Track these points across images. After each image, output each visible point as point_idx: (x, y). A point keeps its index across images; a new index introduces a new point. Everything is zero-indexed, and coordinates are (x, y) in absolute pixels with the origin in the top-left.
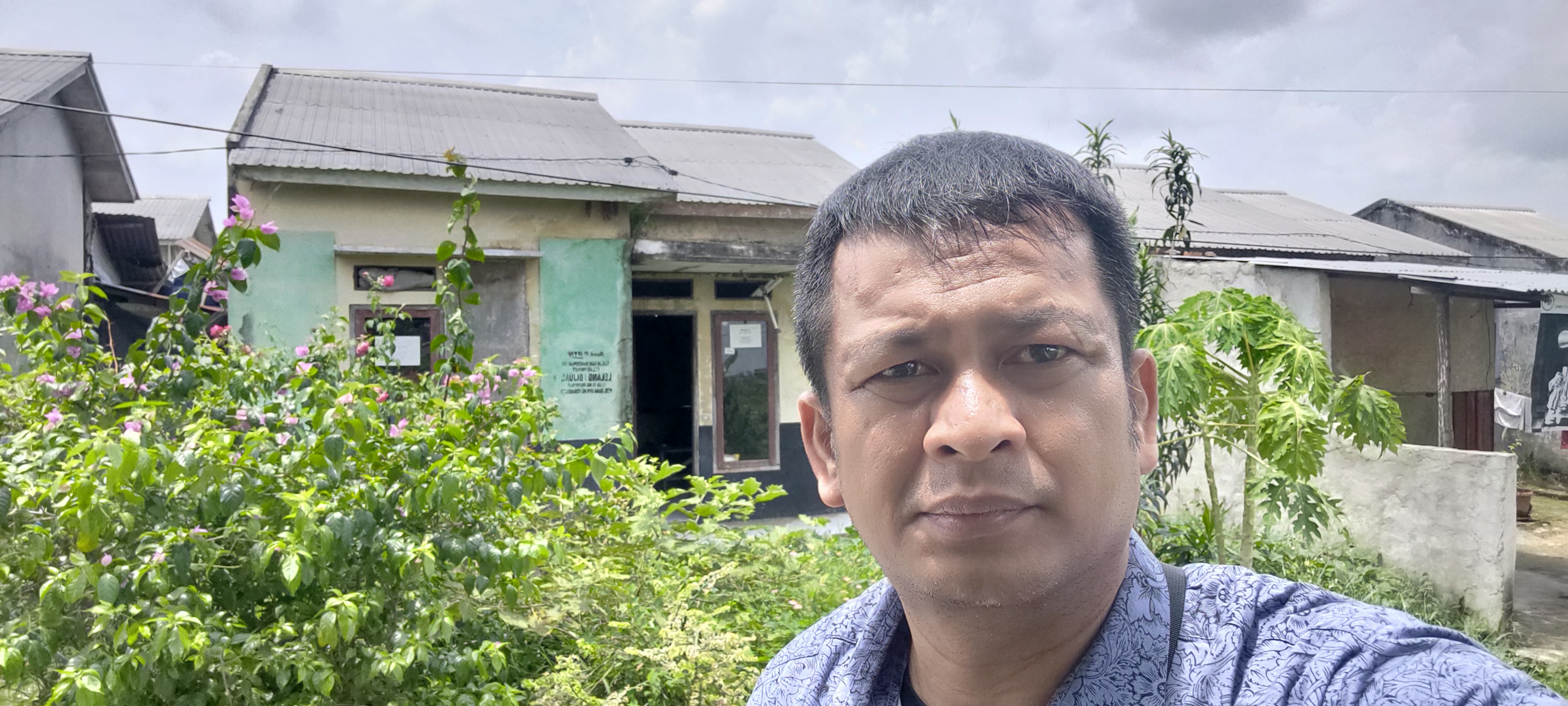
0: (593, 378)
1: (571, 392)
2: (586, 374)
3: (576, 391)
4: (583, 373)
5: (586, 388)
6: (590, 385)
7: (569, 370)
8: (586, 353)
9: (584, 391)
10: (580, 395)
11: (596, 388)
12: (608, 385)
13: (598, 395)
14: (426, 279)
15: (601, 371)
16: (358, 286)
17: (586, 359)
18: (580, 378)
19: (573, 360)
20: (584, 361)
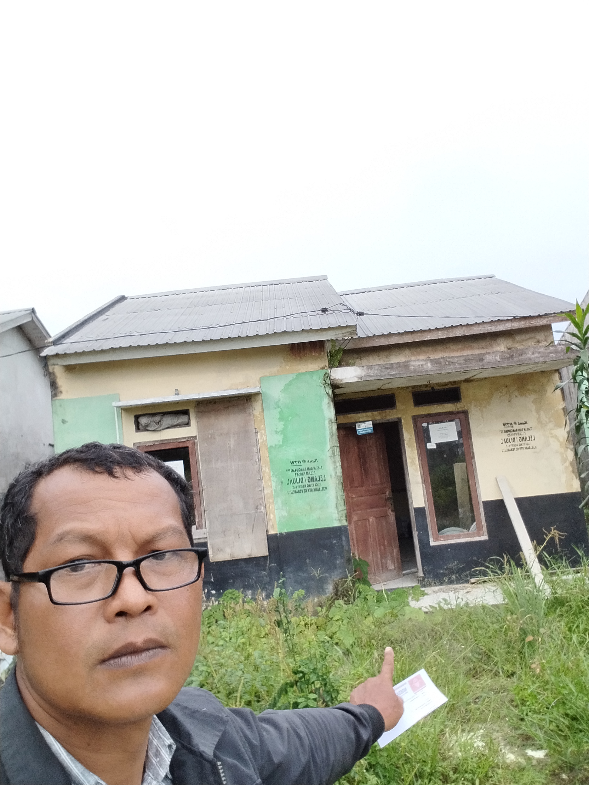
0: (312, 479)
1: (295, 492)
2: (305, 477)
3: (299, 492)
4: (303, 477)
5: (307, 488)
6: (309, 486)
7: (292, 475)
8: (304, 461)
9: (305, 491)
10: (303, 494)
11: (315, 487)
12: (323, 484)
13: (316, 492)
14: (183, 419)
15: (317, 474)
16: (138, 429)
17: (304, 466)
18: (301, 480)
19: (294, 468)
20: (303, 467)
